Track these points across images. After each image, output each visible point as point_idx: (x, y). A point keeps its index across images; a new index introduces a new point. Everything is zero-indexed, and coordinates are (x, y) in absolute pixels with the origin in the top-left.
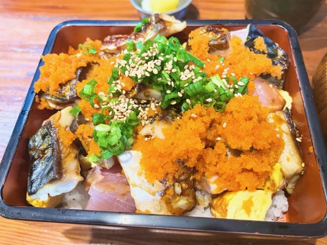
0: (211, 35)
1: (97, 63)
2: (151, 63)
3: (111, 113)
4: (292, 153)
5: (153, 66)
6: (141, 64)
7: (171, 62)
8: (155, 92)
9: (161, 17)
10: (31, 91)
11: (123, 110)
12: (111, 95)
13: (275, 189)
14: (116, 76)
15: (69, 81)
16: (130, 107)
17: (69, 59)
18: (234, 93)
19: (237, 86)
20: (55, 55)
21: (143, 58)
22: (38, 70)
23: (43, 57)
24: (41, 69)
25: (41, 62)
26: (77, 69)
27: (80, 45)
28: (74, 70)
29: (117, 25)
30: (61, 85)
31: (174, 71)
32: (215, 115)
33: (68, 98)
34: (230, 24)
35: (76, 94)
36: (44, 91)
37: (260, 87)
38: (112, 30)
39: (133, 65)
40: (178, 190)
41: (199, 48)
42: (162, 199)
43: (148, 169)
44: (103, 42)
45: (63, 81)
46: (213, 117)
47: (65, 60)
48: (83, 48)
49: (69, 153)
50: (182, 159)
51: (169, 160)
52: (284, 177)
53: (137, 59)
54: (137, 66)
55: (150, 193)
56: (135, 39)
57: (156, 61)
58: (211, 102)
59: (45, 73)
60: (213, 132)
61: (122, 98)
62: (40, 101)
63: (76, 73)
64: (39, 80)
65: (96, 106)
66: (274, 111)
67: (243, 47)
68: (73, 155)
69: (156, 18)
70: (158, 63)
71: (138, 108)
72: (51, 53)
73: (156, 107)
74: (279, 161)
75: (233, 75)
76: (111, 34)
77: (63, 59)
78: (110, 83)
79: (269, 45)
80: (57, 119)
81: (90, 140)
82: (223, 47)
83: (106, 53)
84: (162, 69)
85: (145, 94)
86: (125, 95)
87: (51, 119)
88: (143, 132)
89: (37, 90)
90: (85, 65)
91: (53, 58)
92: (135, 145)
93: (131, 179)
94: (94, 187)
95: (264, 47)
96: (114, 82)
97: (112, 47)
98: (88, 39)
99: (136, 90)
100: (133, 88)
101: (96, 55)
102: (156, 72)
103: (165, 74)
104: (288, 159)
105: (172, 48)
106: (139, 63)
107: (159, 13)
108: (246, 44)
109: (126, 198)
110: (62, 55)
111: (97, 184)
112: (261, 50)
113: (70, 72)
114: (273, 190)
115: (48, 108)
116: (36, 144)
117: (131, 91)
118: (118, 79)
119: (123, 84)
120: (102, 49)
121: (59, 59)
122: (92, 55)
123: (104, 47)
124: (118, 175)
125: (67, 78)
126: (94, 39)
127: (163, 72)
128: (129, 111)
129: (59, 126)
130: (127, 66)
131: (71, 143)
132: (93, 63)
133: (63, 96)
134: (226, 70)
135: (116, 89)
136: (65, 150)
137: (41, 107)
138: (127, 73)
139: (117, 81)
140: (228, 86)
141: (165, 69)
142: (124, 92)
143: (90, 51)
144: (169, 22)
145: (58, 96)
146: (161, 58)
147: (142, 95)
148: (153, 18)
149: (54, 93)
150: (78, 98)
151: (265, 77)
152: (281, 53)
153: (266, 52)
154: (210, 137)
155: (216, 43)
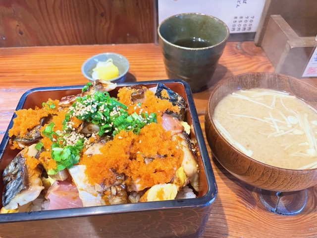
0: (133, 91)
1: (56, 115)
2: (90, 107)
3: (64, 143)
4: (189, 159)
5: (90, 108)
6: (83, 108)
7: (103, 106)
8: (95, 126)
9: (100, 81)
10: (6, 136)
11: (72, 140)
12: (65, 132)
13: (181, 183)
14: (68, 118)
15: (35, 127)
16: (78, 137)
17: (35, 112)
18: (147, 123)
19: (149, 119)
20: (25, 110)
21: (84, 104)
22: (12, 121)
23: (16, 112)
24: (14, 120)
25: (14, 116)
26: (41, 119)
27: (44, 103)
28: (38, 118)
29: (71, 89)
30: (29, 130)
31: (105, 110)
32: (134, 136)
33: (34, 138)
34: (148, 84)
35: (40, 134)
36: (16, 135)
37: (166, 119)
38: (68, 92)
39: (77, 109)
40: (114, 191)
41: (124, 98)
42: (102, 198)
43: (91, 176)
44: (60, 100)
45: (31, 127)
46: (133, 137)
47: (32, 113)
48: (46, 105)
49: (34, 174)
50: (114, 167)
51: (105, 169)
52: (187, 176)
53: (80, 105)
54: (80, 109)
55: (93, 195)
56: (82, 96)
57: (93, 105)
58: (132, 129)
59: (17, 123)
60: (134, 148)
61: (73, 134)
62: (13, 143)
63: (40, 121)
64: (13, 128)
65: (54, 140)
66: (177, 134)
67: (154, 96)
68: (37, 175)
69: (96, 82)
70: (95, 106)
71: (83, 138)
72: (22, 109)
73: (95, 135)
74: (182, 165)
75: (146, 112)
76: (66, 96)
77: (30, 112)
78: (64, 124)
79: (171, 94)
80: (25, 152)
81: (49, 160)
82: (140, 97)
83: (62, 107)
84: (97, 110)
85: (88, 128)
86: (75, 131)
87: (21, 152)
88: (87, 152)
89: (10, 136)
90: (47, 116)
91: (24, 112)
92: (81, 161)
93: (79, 185)
94: (52, 193)
95: (167, 95)
96: (67, 123)
97: (67, 102)
98: (50, 99)
99: (82, 126)
100: (80, 126)
101: (55, 109)
102: (92, 111)
103: (100, 113)
104: (187, 163)
105: (104, 98)
106: (82, 107)
107: (99, 79)
108: (156, 94)
109: (76, 201)
110: (30, 110)
111: (54, 191)
112: (166, 97)
113: (36, 121)
114: (179, 185)
115: (18, 148)
116: (9, 171)
117: (78, 128)
118: (70, 121)
119: (73, 124)
120: (59, 105)
121: (28, 112)
122: (52, 109)
123: (61, 104)
124: (70, 185)
125: (33, 124)
126: (54, 99)
127: (98, 112)
128: (77, 140)
129: (27, 157)
130: (74, 110)
131: (35, 166)
132: (53, 114)
133: (30, 137)
134: (141, 110)
135: (68, 127)
136: (31, 172)
137: (13, 148)
138: (74, 114)
139: (69, 122)
140: (143, 119)
141: (99, 110)
142: (74, 129)
143: (51, 106)
144: (105, 84)
145: (26, 138)
146: (96, 104)
147: (86, 130)
148: (95, 83)
149: (24, 136)
150: (42, 137)
151: (169, 113)
152: (180, 98)
153: (169, 98)
154: (132, 151)
155: (136, 94)
